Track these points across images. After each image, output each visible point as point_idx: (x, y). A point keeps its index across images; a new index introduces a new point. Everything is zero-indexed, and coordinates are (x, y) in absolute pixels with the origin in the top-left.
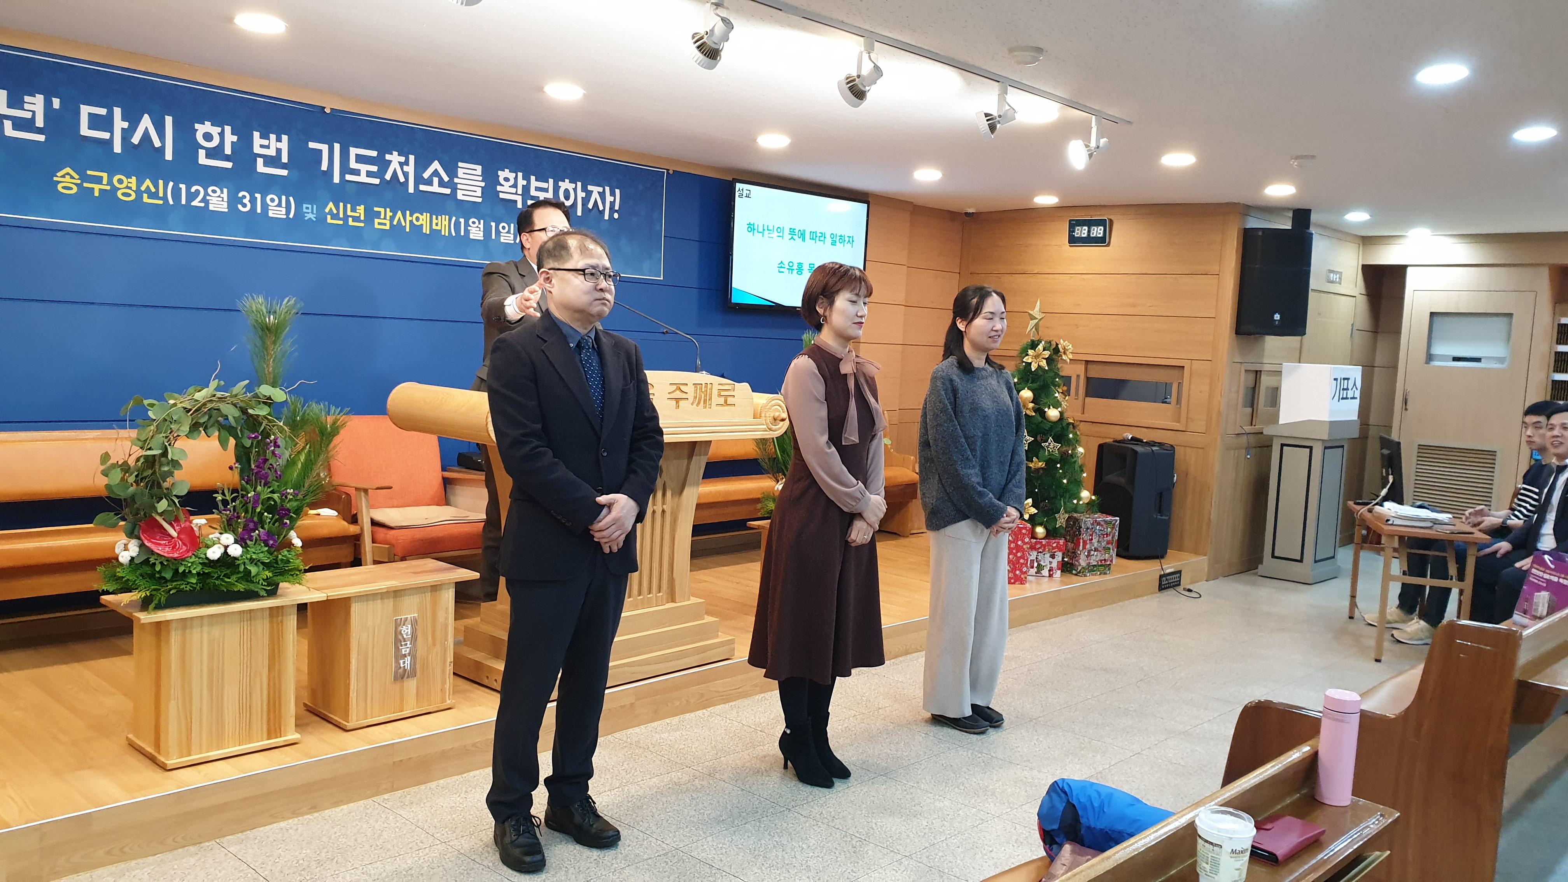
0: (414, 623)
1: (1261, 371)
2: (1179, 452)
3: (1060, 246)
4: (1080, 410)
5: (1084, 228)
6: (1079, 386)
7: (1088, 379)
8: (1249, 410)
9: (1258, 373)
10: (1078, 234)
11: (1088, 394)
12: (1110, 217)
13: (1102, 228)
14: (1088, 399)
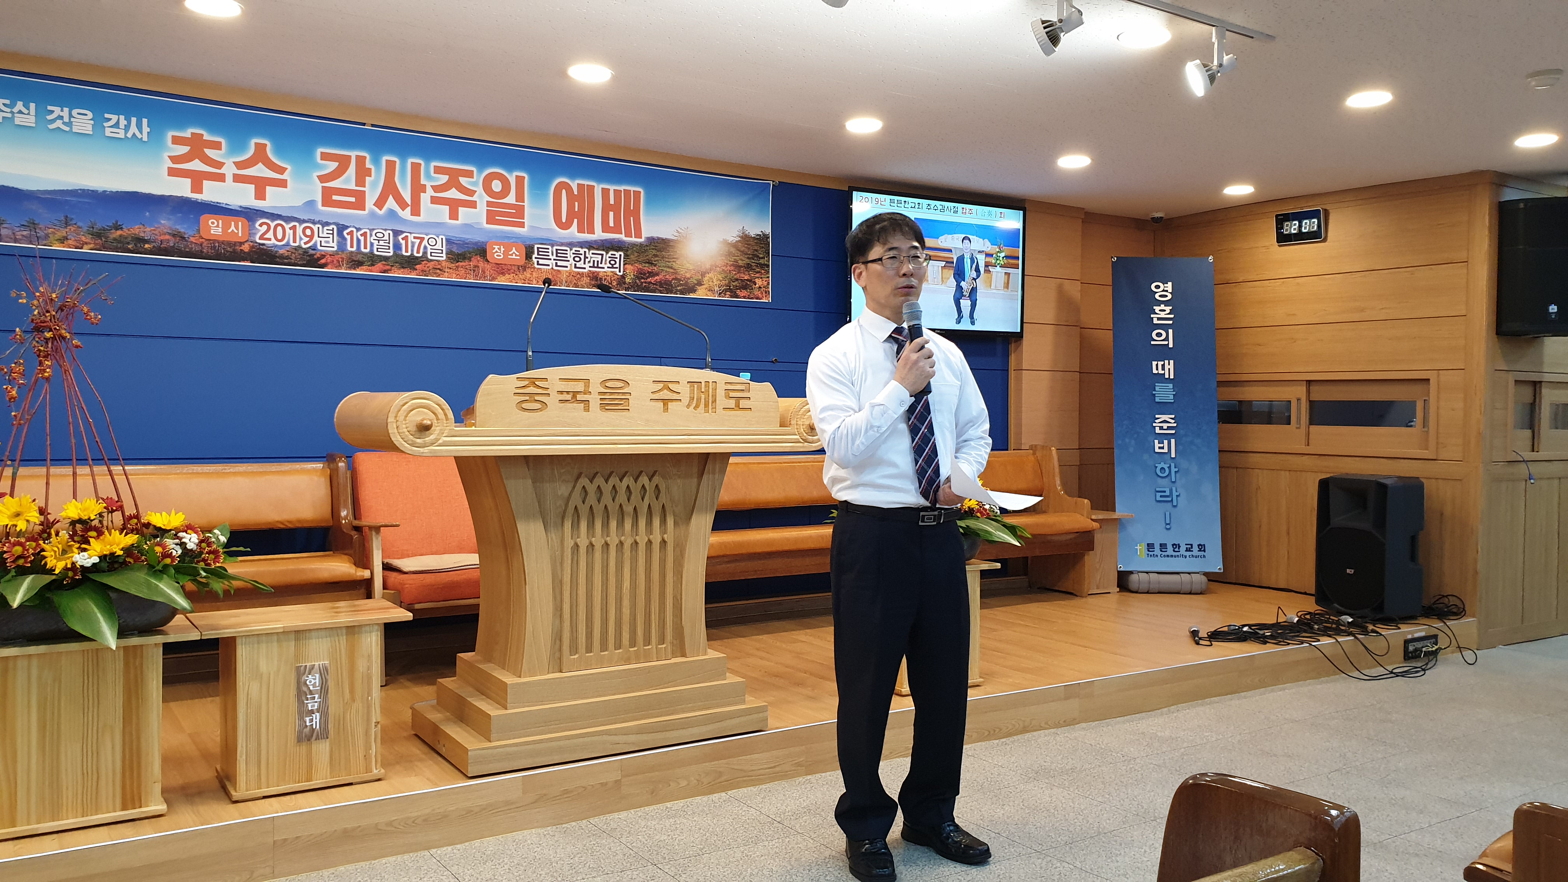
0: (324, 672)
1: (1540, 382)
2: (1429, 487)
3: (1267, 247)
4: (1303, 441)
5: (1294, 222)
6: (1300, 413)
7: (1312, 404)
8: (1528, 433)
9: (1536, 385)
10: (1287, 230)
11: (1312, 422)
12: (1325, 207)
13: (1316, 220)
14: (1314, 429)
